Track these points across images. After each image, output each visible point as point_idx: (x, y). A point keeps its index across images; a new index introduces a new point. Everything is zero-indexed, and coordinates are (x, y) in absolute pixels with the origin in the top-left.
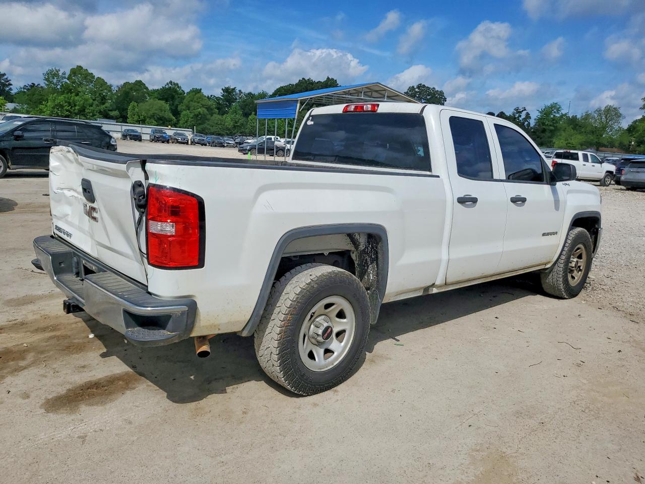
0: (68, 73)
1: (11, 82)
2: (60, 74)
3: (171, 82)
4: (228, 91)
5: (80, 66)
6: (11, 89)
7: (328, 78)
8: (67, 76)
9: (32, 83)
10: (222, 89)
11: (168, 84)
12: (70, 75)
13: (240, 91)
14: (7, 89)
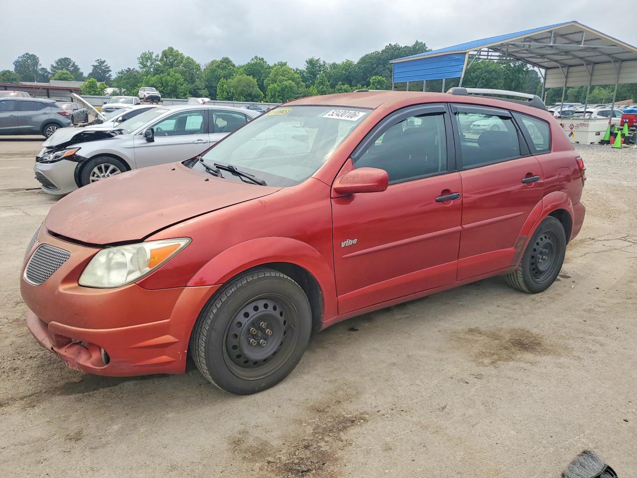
0: (160, 56)
1: (110, 69)
2: (154, 57)
3: (256, 57)
4: (312, 63)
5: (171, 48)
6: (110, 75)
7: (417, 42)
8: (159, 58)
9: (128, 68)
10: (306, 62)
11: (253, 59)
12: (162, 57)
13: (324, 62)
14: (108, 75)
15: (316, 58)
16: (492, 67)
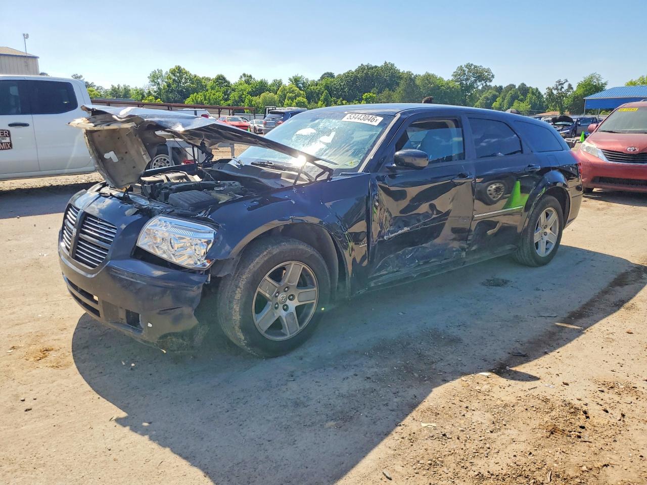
15: (300, 75)
16: (451, 85)
